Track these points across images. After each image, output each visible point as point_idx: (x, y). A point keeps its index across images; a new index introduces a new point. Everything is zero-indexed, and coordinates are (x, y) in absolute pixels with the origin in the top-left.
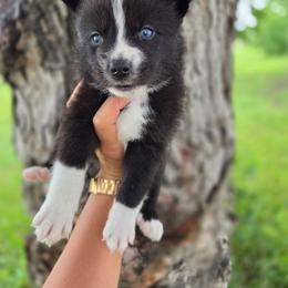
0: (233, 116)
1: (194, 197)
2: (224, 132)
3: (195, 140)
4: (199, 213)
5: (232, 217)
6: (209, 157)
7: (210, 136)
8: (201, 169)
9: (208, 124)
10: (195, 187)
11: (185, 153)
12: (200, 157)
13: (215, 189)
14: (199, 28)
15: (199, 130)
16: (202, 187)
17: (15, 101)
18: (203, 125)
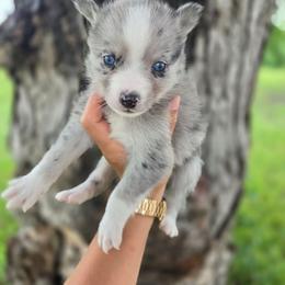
1: (204, 233)
4: (206, 250)
5: (231, 248)
6: (224, 189)
7: (228, 167)
8: (215, 202)
9: (228, 154)
10: (205, 222)
16: (213, 222)
17: (16, 97)
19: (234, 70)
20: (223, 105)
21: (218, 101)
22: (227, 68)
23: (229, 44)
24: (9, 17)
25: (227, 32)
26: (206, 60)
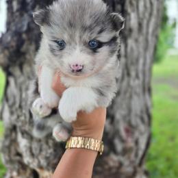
1: (132, 162)
2: (150, 117)
3: (133, 122)
6: (141, 134)
7: (142, 119)
8: (137, 142)
9: (142, 112)
10: (132, 155)
11: (127, 131)
12: (137, 134)
15: (136, 115)
16: (136, 155)
18: (139, 113)
19: (141, 61)
20: (137, 82)
21: (134, 80)
22: (137, 60)
23: (138, 47)
25: (136, 41)
26: (126, 56)
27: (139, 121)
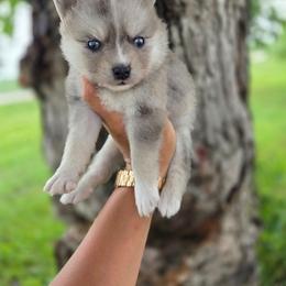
0: (250, 117)
1: (212, 196)
2: (241, 132)
3: (211, 140)
4: (218, 214)
5: (257, 222)
6: (227, 156)
7: (226, 136)
8: (219, 169)
12: (217, 156)
13: (235, 190)
14: (210, 32)
15: (215, 130)
18: (218, 124)
22: (205, 49)
24: (29, 49)
27: (220, 138)
